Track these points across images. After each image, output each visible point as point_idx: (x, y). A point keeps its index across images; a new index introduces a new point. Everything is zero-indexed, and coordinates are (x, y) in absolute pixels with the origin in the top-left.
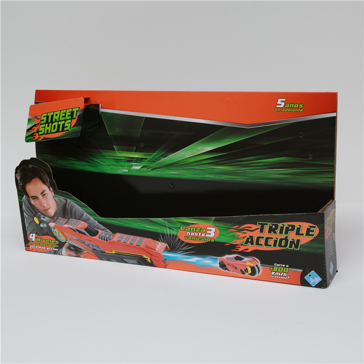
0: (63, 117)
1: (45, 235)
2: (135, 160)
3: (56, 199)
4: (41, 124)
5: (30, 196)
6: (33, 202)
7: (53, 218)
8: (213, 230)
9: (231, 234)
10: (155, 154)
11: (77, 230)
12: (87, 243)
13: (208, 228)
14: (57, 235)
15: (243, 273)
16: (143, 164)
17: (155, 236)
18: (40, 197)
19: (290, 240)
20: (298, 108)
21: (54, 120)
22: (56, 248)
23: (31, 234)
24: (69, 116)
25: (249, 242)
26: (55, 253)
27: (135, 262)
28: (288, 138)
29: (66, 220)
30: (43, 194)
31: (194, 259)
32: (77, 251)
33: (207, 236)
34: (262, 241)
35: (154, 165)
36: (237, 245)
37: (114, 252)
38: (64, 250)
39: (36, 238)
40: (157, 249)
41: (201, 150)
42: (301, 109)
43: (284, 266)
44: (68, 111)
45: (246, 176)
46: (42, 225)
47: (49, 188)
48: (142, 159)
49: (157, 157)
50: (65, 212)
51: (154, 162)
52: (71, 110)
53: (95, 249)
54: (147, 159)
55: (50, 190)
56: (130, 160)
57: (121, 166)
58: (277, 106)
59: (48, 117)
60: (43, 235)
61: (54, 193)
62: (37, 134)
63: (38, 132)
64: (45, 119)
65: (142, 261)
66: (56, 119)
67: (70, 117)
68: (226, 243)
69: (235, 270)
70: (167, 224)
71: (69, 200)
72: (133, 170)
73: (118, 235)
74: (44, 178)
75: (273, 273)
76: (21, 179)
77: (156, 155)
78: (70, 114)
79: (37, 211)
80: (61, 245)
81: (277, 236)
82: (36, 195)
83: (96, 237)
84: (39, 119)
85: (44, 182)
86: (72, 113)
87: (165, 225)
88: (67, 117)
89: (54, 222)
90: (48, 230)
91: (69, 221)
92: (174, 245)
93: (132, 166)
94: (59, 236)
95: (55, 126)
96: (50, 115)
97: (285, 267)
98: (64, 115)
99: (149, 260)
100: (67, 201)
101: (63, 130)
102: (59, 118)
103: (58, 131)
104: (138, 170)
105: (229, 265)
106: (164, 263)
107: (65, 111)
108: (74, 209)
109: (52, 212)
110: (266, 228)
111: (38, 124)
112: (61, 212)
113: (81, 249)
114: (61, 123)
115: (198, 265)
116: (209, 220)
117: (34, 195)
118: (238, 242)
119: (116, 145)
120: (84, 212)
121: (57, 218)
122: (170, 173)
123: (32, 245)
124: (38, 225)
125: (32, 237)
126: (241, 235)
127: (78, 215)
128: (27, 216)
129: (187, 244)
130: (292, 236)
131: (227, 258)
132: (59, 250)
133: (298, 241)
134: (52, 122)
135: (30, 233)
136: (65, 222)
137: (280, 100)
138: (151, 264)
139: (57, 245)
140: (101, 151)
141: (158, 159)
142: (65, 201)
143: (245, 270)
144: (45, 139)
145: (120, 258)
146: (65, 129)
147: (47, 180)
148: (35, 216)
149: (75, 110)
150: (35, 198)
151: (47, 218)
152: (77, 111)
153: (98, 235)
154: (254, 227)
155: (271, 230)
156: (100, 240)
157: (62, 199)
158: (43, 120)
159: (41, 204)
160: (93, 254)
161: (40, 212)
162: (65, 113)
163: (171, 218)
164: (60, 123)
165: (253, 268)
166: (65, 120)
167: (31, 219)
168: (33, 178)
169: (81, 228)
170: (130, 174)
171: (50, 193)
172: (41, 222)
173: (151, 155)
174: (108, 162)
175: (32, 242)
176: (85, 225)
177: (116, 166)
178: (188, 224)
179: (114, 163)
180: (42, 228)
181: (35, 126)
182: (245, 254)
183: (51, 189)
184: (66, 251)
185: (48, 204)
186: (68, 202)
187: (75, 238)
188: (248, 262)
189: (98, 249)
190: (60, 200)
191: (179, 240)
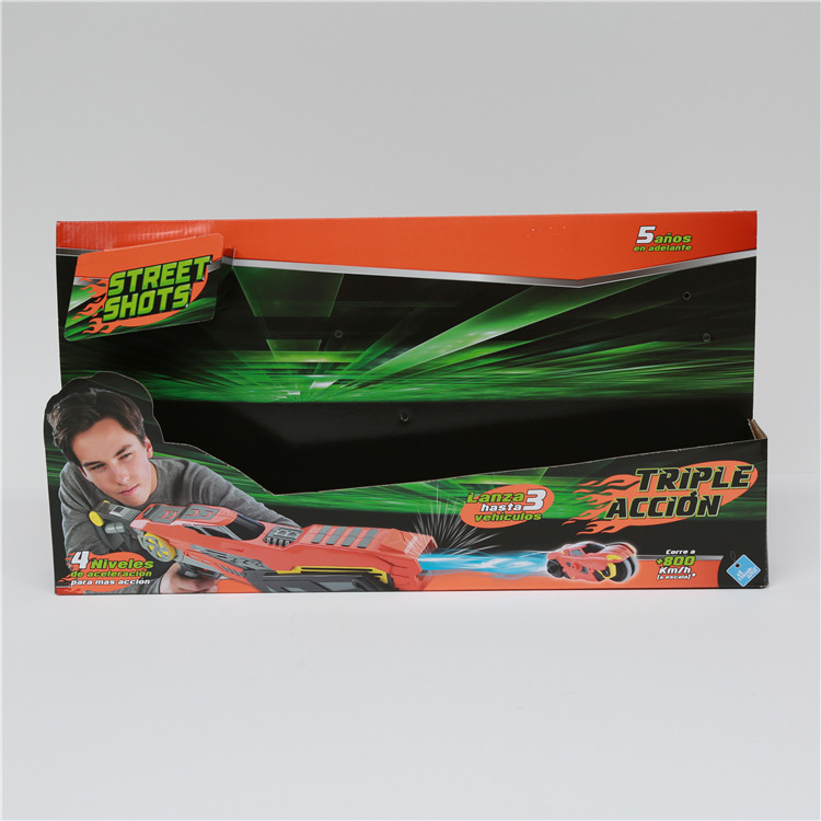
0: (168, 278)
1: (118, 550)
2: (318, 367)
3: (159, 463)
4: (109, 297)
5: (83, 462)
6: (89, 476)
7: (143, 510)
8: (542, 494)
9: (580, 500)
10: (368, 351)
11: (206, 529)
12: (230, 556)
13: (530, 492)
14: (152, 548)
15: (599, 578)
16: (338, 376)
17: (406, 522)
18: (114, 462)
19: (701, 498)
20: (682, 243)
21: (145, 286)
22: (145, 578)
23: (78, 554)
24: (184, 275)
25: (617, 512)
26: (141, 590)
27: (350, 585)
28: (661, 304)
29: (180, 509)
30: (122, 454)
31: (492, 563)
32: (201, 580)
33: (525, 508)
34: (644, 508)
35: (364, 376)
36: (589, 521)
37: (298, 570)
38: (166, 581)
39: (91, 560)
40: (406, 551)
41: (473, 338)
42: (686, 244)
43: (686, 552)
44: (181, 264)
45: (571, 386)
46: (110, 529)
47: (141, 438)
48: (337, 364)
49: (372, 358)
50: (178, 492)
51: (364, 369)
52: (190, 262)
53: (249, 569)
54: (347, 364)
55: (143, 443)
56: (308, 369)
57: (283, 384)
58: (639, 241)
59: (128, 280)
60: (111, 551)
61: (154, 450)
62: (99, 320)
63: (101, 314)
64: (121, 284)
65: (367, 582)
66: (150, 284)
67: (188, 278)
68: (567, 520)
69: (582, 574)
70: (438, 493)
71: (192, 463)
72: (314, 390)
73: (315, 529)
74: (130, 418)
75: (662, 570)
76: (60, 427)
77: (370, 355)
78: (187, 270)
79: (102, 497)
80: (159, 569)
81: (677, 493)
82: (101, 458)
83: (258, 541)
84: (103, 285)
85: (127, 426)
86: (194, 268)
87: (432, 494)
88: (179, 278)
89: (145, 517)
90: (128, 538)
91: (188, 512)
92: (448, 536)
93: (311, 382)
94: (158, 549)
95: (147, 300)
96: (134, 275)
97: (689, 554)
98: (172, 273)
99: (384, 578)
100: (186, 464)
101: (169, 308)
102: (159, 281)
103: (156, 310)
104: (327, 389)
105: (569, 564)
106: (421, 578)
107: (174, 265)
108: (204, 482)
109: (142, 495)
110: (654, 479)
111: (102, 297)
112: (169, 491)
113: (213, 573)
114: (164, 293)
115: (499, 574)
116: (535, 474)
117: (94, 460)
118: (593, 514)
119: (272, 338)
120: (229, 487)
121: (155, 508)
122: (402, 390)
123: (77, 578)
124: (100, 531)
125: (80, 560)
126: (601, 498)
127: (215, 495)
128: (70, 510)
129: (480, 531)
130: (705, 490)
131: (567, 552)
132: (151, 583)
133: (717, 499)
134: (139, 290)
135: (75, 551)
136: (175, 515)
137: (643, 229)
138: (390, 587)
139: (148, 570)
140: (235, 353)
141: (376, 364)
142: (181, 466)
143: (604, 572)
144: (119, 329)
145: (313, 582)
146: (175, 305)
147: (137, 423)
148: (92, 509)
149: (200, 262)
150: (99, 467)
151: (126, 510)
152: (206, 264)
153: (262, 536)
154: (628, 479)
155: (664, 482)
156: (267, 545)
157: (173, 462)
158: (116, 287)
159: (113, 479)
160: (245, 580)
161: (107, 497)
162: (176, 270)
163: (449, 479)
164: (160, 292)
165: (620, 567)
166: (175, 286)
167: (82, 517)
168: (97, 419)
169: (218, 524)
170: (305, 400)
171: (141, 451)
172: (107, 522)
173: (359, 355)
174: (251, 378)
175: (80, 570)
176: (230, 515)
177: (270, 384)
178: (487, 487)
179: (268, 378)
180: (109, 536)
181: (92, 300)
182: (606, 537)
183: (147, 440)
184: (172, 582)
185: (133, 477)
186: (190, 468)
187: (199, 548)
188: (611, 553)
189: (256, 568)
190: (169, 464)
191: (462, 523)
